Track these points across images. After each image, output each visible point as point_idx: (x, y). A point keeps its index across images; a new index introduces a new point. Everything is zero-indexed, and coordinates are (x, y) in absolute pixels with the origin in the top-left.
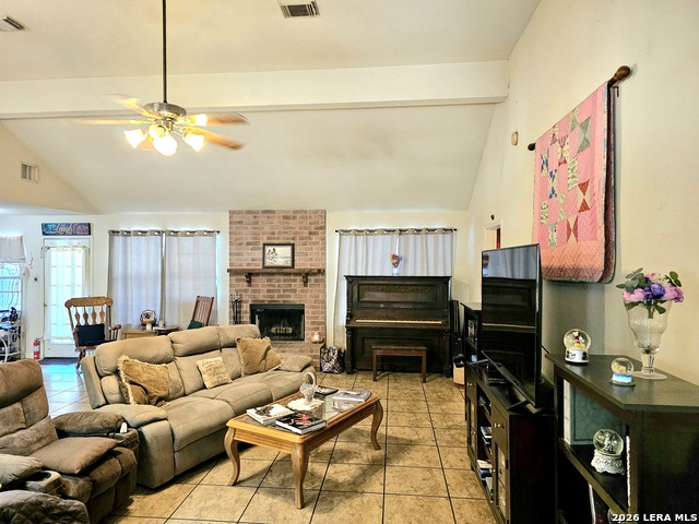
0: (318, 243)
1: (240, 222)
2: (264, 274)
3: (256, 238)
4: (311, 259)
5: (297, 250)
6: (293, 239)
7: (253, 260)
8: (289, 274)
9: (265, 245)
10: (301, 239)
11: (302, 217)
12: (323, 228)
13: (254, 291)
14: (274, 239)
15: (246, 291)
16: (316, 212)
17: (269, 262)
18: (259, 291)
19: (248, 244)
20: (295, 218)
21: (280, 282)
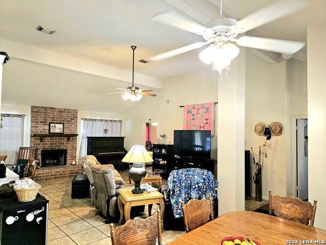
0: (74, 123)
1: (38, 112)
2: (49, 136)
3: (45, 120)
4: (71, 130)
5: (65, 126)
6: (63, 121)
7: (43, 130)
8: (61, 136)
9: (50, 123)
10: (67, 121)
11: (67, 112)
12: (76, 117)
13: (44, 144)
14: (55, 120)
15: (40, 144)
16: (74, 110)
17: (52, 131)
18: (46, 144)
19: (41, 122)
20: (64, 112)
21: (56, 140)
